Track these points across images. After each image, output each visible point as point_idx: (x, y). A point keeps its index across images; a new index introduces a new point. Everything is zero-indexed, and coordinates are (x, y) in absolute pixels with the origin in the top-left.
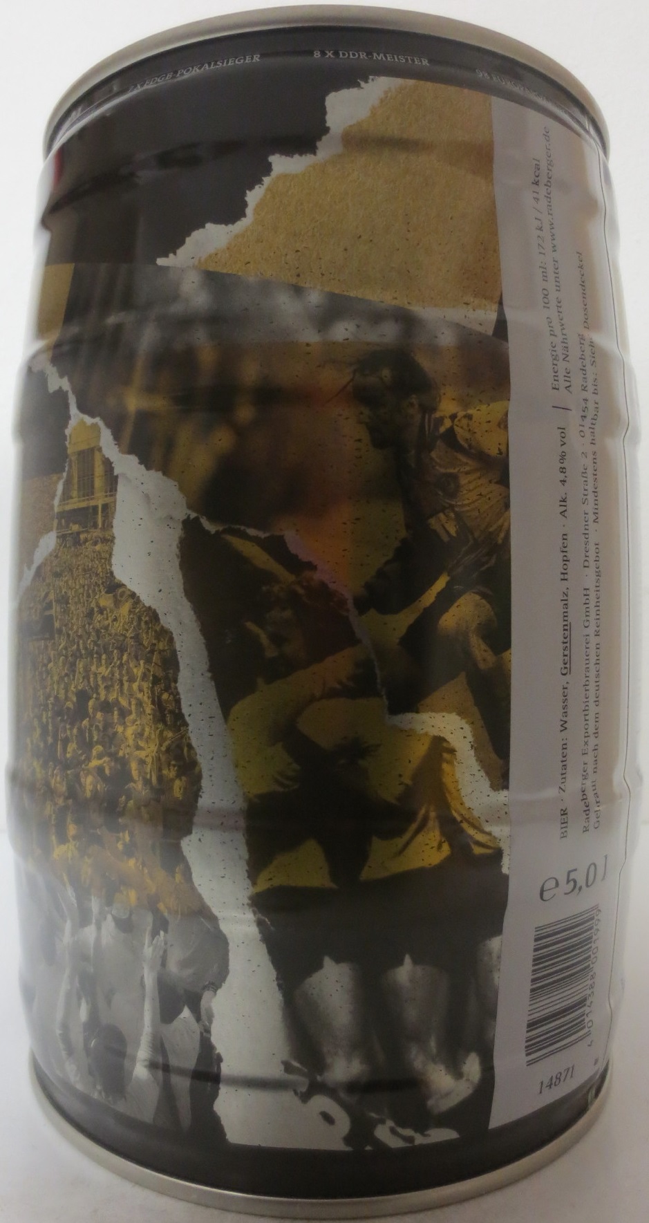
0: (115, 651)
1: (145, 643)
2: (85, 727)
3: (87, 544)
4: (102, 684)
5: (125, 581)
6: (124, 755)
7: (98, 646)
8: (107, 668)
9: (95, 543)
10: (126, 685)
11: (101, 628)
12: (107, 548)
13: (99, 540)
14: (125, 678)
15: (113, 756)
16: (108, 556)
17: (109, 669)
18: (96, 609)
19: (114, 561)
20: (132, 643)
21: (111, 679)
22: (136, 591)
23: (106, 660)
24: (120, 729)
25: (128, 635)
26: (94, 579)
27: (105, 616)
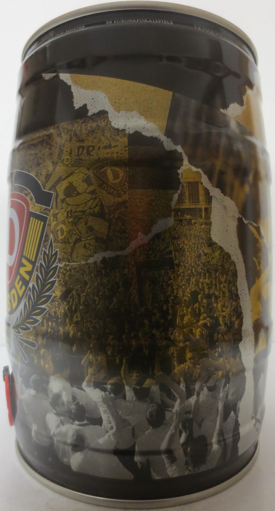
0: (213, 272)
1: (226, 267)
2: (196, 307)
3: (196, 225)
4: (207, 287)
5: (217, 242)
6: (217, 315)
7: (204, 270)
8: (209, 279)
9: (202, 225)
10: (218, 286)
11: (206, 262)
12: (208, 227)
13: (203, 223)
14: (218, 283)
15: (212, 317)
16: (208, 231)
17: (210, 280)
18: (202, 254)
19: (212, 232)
20: (221, 268)
21: (211, 284)
22: (222, 246)
23: (208, 276)
24: (215, 305)
25: (219, 264)
26: (201, 241)
27: (208, 257)
